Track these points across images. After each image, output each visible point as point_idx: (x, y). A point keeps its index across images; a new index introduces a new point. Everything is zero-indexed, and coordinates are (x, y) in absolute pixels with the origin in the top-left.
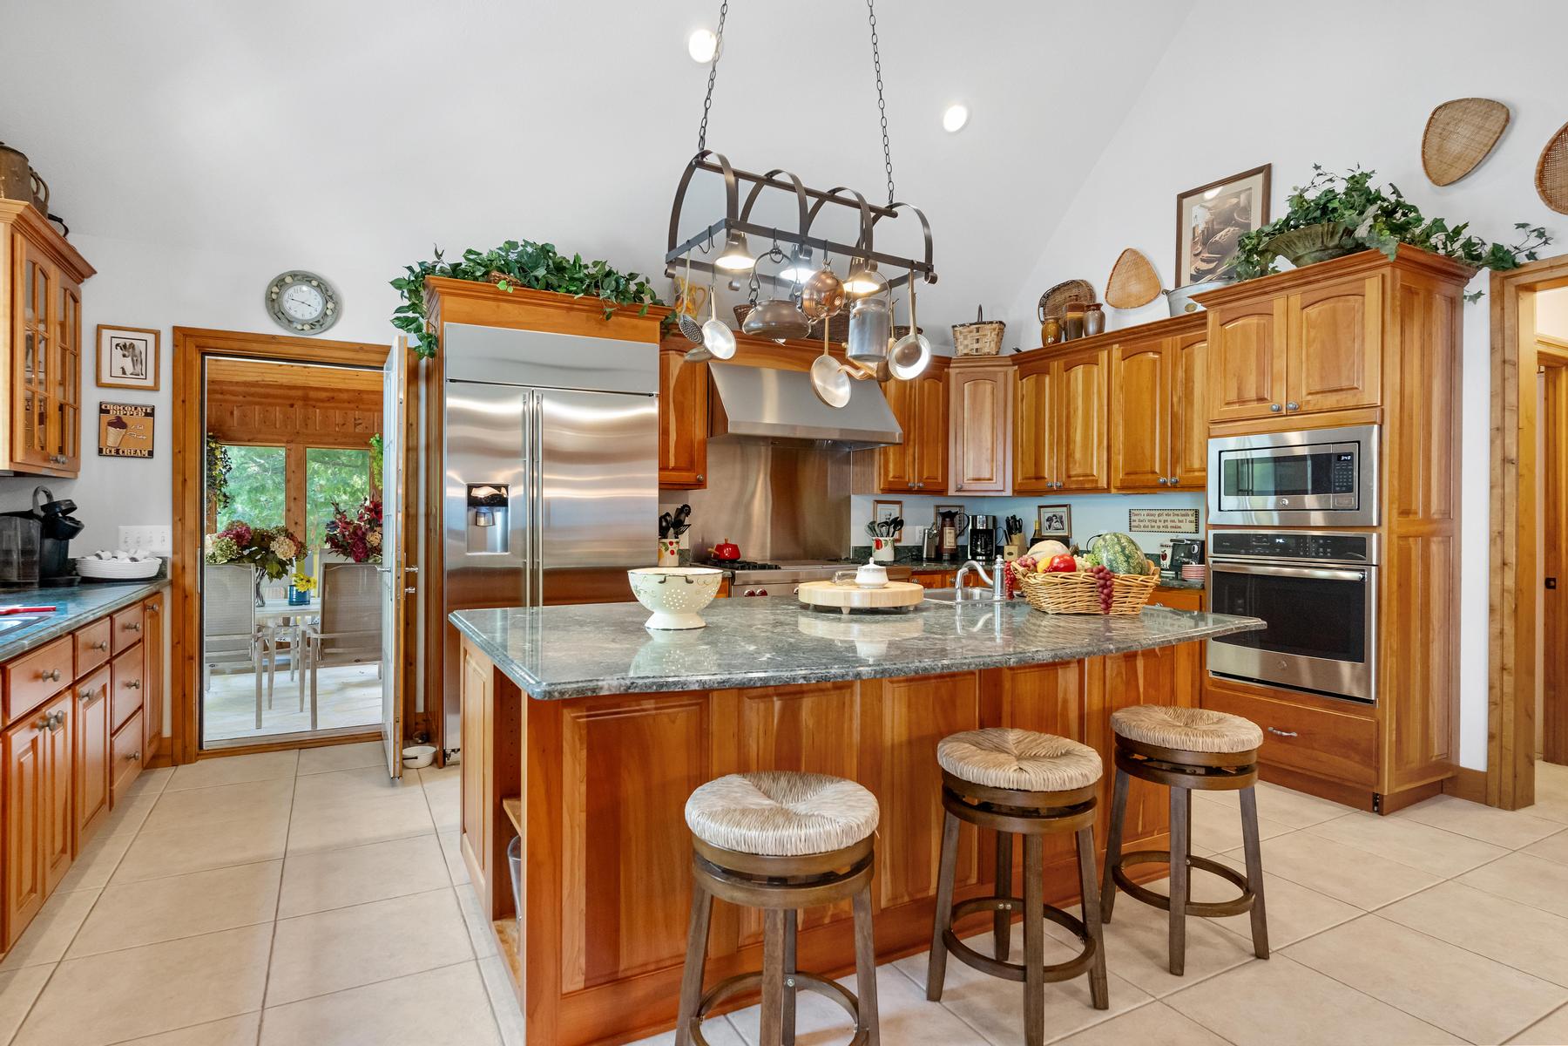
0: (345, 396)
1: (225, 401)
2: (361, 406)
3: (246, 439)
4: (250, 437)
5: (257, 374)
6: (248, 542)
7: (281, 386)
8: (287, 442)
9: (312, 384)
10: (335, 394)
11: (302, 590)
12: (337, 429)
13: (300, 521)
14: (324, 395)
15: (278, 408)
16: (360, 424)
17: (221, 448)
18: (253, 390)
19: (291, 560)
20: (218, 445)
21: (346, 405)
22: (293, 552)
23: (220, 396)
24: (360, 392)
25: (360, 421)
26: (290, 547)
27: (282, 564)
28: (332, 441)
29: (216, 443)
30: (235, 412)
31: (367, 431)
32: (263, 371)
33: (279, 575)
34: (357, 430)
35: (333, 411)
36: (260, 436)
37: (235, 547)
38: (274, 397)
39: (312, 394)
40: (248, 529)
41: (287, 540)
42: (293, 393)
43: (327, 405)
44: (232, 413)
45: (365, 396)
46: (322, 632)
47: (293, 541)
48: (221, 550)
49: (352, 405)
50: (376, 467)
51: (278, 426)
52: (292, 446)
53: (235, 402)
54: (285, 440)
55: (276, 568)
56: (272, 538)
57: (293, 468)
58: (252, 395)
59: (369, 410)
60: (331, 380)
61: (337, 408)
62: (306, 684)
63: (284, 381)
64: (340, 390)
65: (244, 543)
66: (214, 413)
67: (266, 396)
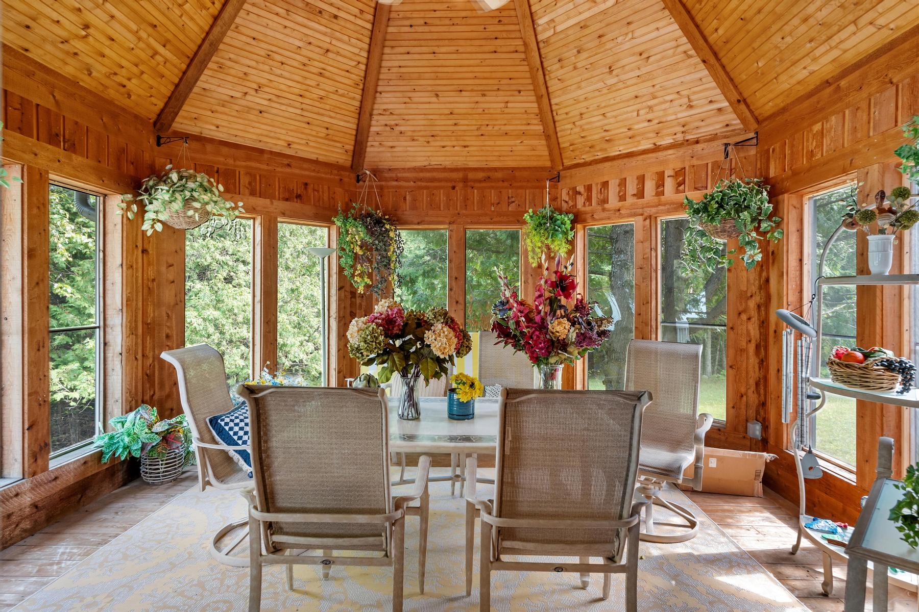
0: (499, 175)
1: (399, 187)
2: (514, 184)
3: (416, 221)
4: (419, 220)
5: (425, 158)
6: (400, 330)
7: (445, 170)
8: (450, 223)
9: (472, 165)
10: (490, 174)
11: (464, 399)
12: (493, 209)
13: (461, 300)
14: (481, 175)
15: (442, 191)
16: (513, 202)
17: (396, 230)
18: (421, 175)
19: (451, 357)
20: (393, 228)
21: (500, 184)
22: (454, 346)
23: (394, 183)
24: (513, 169)
25: (513, 199)
26: (449, 340)
27: (439, 361)
28: (488, 220)
29: (392, 225)
30: (408, 198)
31: (520, 209)
32: (429, 154)
33: (437, 375)
34: (510, 209)
35: (489, 190)
36: (427, 219)
37: (382, 338)
38: (439, 180)
39: (471, 175)
40: (400, 312)
41: (446, 329)
42: (454, 175)
43: (483, 184)
44: (405, 199)
45: (517, 174)
46: (500, 515)
47: (454, 329)
48: (365, 342)
49: (506, 184)
50: (530, 244)
51: (442, 209)
52: (454, 227)
53: (408, 187)
54: (448, 222)
55: (433, 367)
56: (428, 325)
57: (455, 249)
58: (421, 180)
59: (521, 187)
60: (488, 159)
61: (493, 187)
62: (474, 573)
63: (447, 163)
64: (495, 169)
65: (396, 331)
66: (391, 199)
67: (433, 180)
